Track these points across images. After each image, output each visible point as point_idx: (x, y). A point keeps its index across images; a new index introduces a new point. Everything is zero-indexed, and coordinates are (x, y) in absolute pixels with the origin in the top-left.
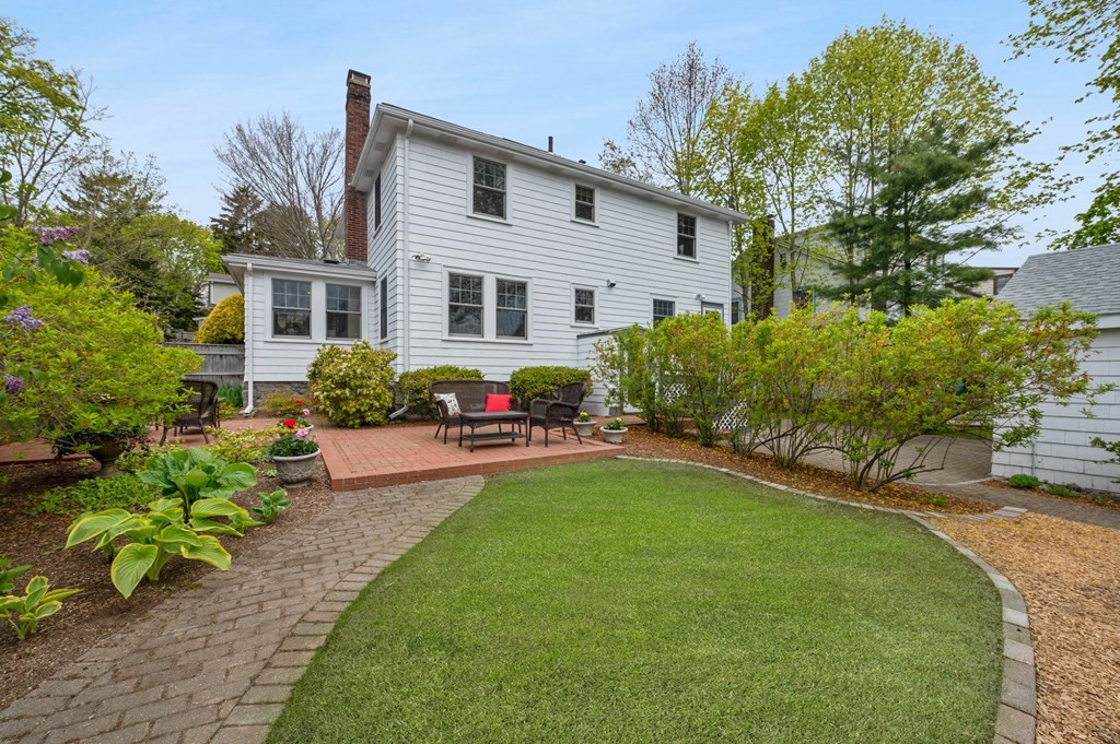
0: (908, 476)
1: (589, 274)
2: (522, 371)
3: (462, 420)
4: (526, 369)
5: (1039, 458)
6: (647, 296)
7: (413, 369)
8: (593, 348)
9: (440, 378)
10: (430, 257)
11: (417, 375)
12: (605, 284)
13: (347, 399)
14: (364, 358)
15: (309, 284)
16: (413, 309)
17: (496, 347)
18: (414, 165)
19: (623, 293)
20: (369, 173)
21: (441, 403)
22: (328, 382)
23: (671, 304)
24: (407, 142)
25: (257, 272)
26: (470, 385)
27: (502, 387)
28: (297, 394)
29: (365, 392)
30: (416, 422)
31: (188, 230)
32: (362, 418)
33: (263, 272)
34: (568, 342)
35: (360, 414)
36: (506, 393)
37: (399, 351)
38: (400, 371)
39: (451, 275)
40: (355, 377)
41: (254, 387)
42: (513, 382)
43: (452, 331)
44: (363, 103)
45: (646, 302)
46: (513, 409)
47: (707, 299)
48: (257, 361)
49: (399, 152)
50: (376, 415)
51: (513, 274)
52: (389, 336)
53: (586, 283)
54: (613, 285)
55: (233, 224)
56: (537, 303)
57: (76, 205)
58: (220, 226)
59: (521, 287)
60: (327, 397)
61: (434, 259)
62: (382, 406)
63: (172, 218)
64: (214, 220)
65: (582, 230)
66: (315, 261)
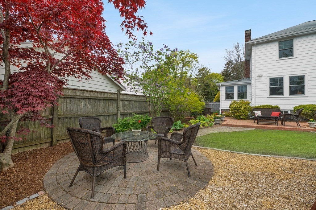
10: (262, 75)
13: (236, 113)
15: (234, 86)
16: (257, 90)
17: (289, 98)
18: (257, 52)
20: (249, 56)
22: (232, 109)
24: (255, 47)
25: (222, 86)
26: (266, 109)
29: (240, 111)
31: (216, 76)
32: (240, 117)
33: (223, 86)
35: (240, 116)
37: (253, 101)
38: (253, 106)
39: (270, 78)
40: (238, 107)
41: (222, 111)
43: (271, 94)
48: (222, 105)
49: (253, 51)
50: (243, 117)
55: (226, 71)
56: (310, 82)
57: (197, 76)
58: (224, 72)
60: (232, 112)
61: (264, 75)
63: (213, 73)
64: (222, 71)
66: (236, 81)
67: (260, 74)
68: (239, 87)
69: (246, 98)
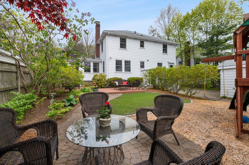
0: (194, 94)
1: (143, 58)
2: (129, 78)
3: (119, 86)
4: (130, 78)
5: (228, 93)
6: (156, 62)
7: (110, 78)
8: (142, 73)
9: (114, 79)
11: (111, 79)
12: (147, 60)
13: (99, 83)
14: (102, 76)
15: (90, 63)
16: (109, 67)
17: (125, 73)
18: (109, 40)
19: (151, 62)
20: (100, 41)
21: (115, 83)
22: (96, 80)
23: (162, 64)
24: (108, 36)
26: (120, 80)
27: (125, 81)
28: (88, 83)
29: (102, 82)
30: (110, 87)
32: (101, 87)
34: (139, 72)
36: (126, 82)
37: (107, 75)
38: (107, 78)
39: (116, 60)
40: (100, 79)
42: (128, 80)
43: (116, 70)
44: (99, 27)
45: (156, 63)
46: (127, 84)
47: (170, 62)
49: (107, 38)
50: (104, 86)
51: (128, 59)
52: (105, 72)
53: (142, 60)
54: (148, 60)
56: (132, 65)
59: (129, 62)
60: (96, 83)
61: (113, 57)
62: (105, 84)
65: (142, 50)
66: (91, 58)
67: (111, 56)
68: (94, 63)
69: (99, 72)
